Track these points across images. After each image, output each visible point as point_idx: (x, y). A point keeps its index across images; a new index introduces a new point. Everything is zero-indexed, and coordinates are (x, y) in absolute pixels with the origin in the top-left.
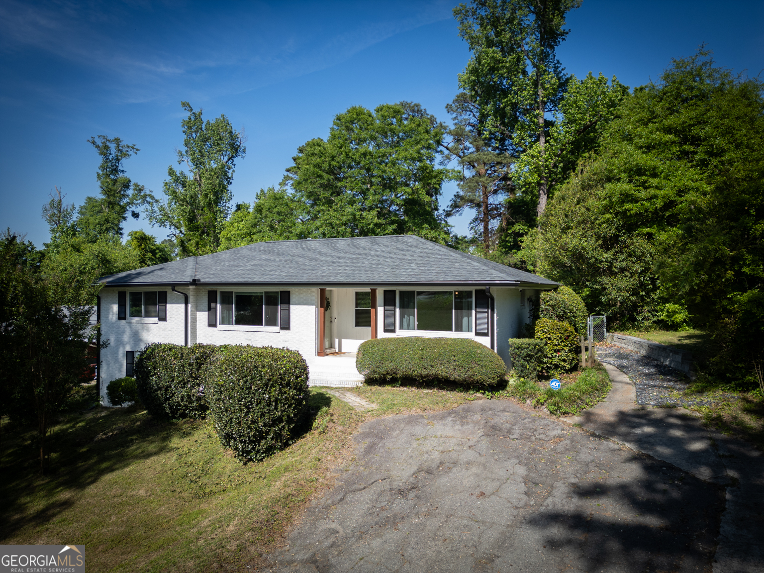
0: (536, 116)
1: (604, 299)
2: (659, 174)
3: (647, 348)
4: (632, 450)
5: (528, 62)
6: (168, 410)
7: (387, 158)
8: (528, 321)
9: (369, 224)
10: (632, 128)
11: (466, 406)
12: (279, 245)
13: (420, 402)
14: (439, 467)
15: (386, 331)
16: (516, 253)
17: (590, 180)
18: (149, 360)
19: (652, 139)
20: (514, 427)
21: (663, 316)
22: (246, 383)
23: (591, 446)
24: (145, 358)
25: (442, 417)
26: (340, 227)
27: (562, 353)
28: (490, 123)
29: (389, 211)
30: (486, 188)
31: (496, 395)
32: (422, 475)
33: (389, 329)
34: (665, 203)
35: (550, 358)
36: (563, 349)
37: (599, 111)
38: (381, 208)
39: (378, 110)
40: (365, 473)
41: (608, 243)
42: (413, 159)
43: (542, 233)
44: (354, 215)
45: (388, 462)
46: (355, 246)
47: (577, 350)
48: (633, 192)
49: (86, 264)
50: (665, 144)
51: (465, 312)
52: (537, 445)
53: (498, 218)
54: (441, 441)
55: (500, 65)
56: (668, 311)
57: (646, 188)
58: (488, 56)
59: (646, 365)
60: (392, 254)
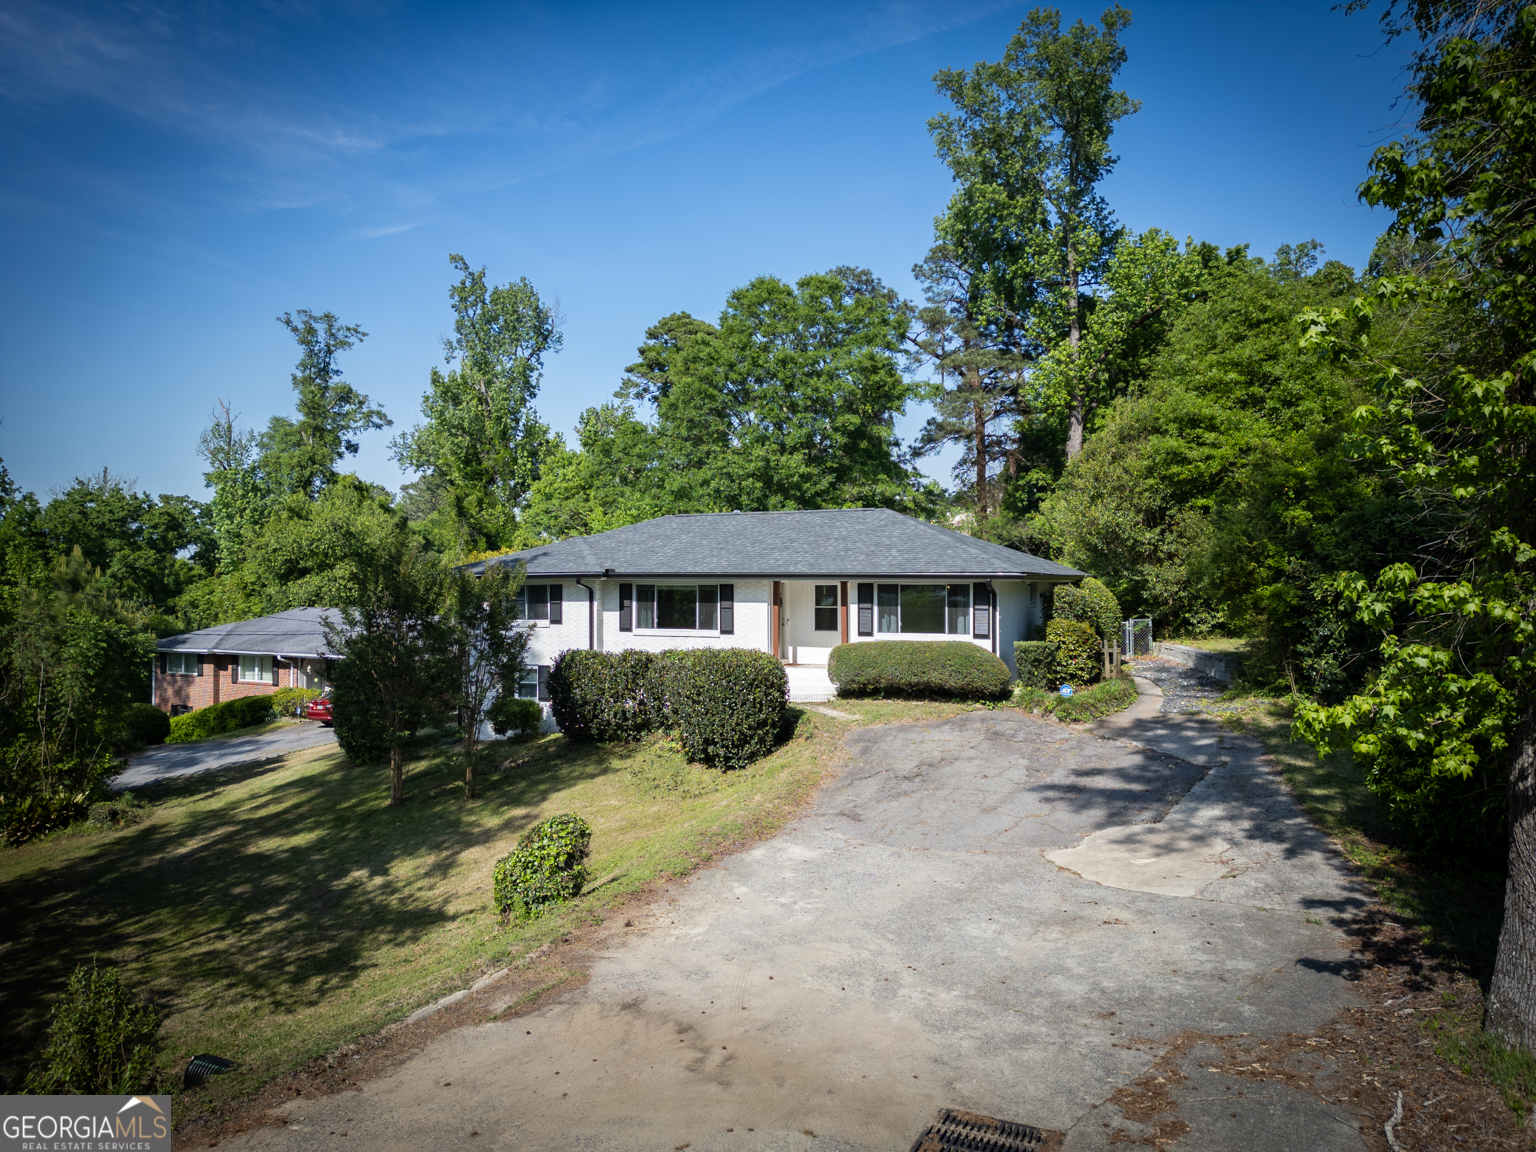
0: (1065, 296)
1: (1145, 595)
2: (1217, 426)
3: (1195, 657)
4: (1138, 746)
5: (1050, 207)
8: (1040, 622)
9: (792, 476)
12: (697, 521)
14: (940, 761)
15: (861, 634)
16: (1030, 519)
19: (1210, 378)
20: (1018, 733)
23: (1097, 745)
25: (939, 726)
26: (745, 480)
27: (1080, 660)
28: (988, 302)
30: (981, 409)
31: (999, 705)
32: (925, 767)
33: (864, 632)
34: (1223, 467)
35: (1065, 666)
36: (1080, 656)
37: (1165, 294)
39: (803, 285)
40: (867, 767)
41: (1153, 518)
42: (863, 370)
44: (768, 461)
45: (887, 759)
47: (1099, 657)
48: (1183, 449)
51: (960, 610)
52: (1041, 746)
53: (1001, 459)
54: (940, 744)
55: (1005, 212)
57: (1199, 445)
58: (984, 197)
59: (1188, 677)
60: (863, 536)
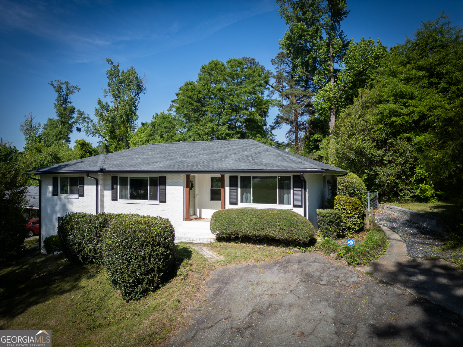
0: (328, 66)
1: (377, 181)
2: (415, 97)
3: (409, 214)
4: (412, 294)
5: (323, 31)
6: (80, 259)
7: (234, 92)
9: (222, 134)
10: (396, 68)
11: (287, 258)
12: (161, 146)
13: (254, 255)
14: (268, 308)
15: (231, 204)
16: (316, 152)
17: (367, 103)
18: (68, 224)
19: (410, 75)
20: (322, 275)
21: (418, 193)
22: (127, 243)
23: (381, 291)
24: (65, 223)
25: (270, 267)
26: (204, 136)
27: (353, 219)
28: (299, 70)
29: (236, 126)
30: (296, 111)
31: (308, 249)
32: (256, 315)
33: (233, 202)
34: (420, 117)
35: (345, 223)
36: (354, 217)
37: (369, 62)
38: (230, 124)
39: (228, 62)
40: (213, 313)
41: (380, 144)
42: (250, 93)
43: (335, 138)
44: (213, 128)
45: (230, 303)
46: (211, 146)
47: (363, 216)
48: (397, 109)
49: (44, 160)
50: (418, 78)
51: (285, 191)
52: (341, 290)
53: (304, 130)
54: (270, 287)
55: (306, 33)
56: (421, 189)
57: (406, 107)
58: (297, 28)
59: (410, 227)
60: (236, 151)
